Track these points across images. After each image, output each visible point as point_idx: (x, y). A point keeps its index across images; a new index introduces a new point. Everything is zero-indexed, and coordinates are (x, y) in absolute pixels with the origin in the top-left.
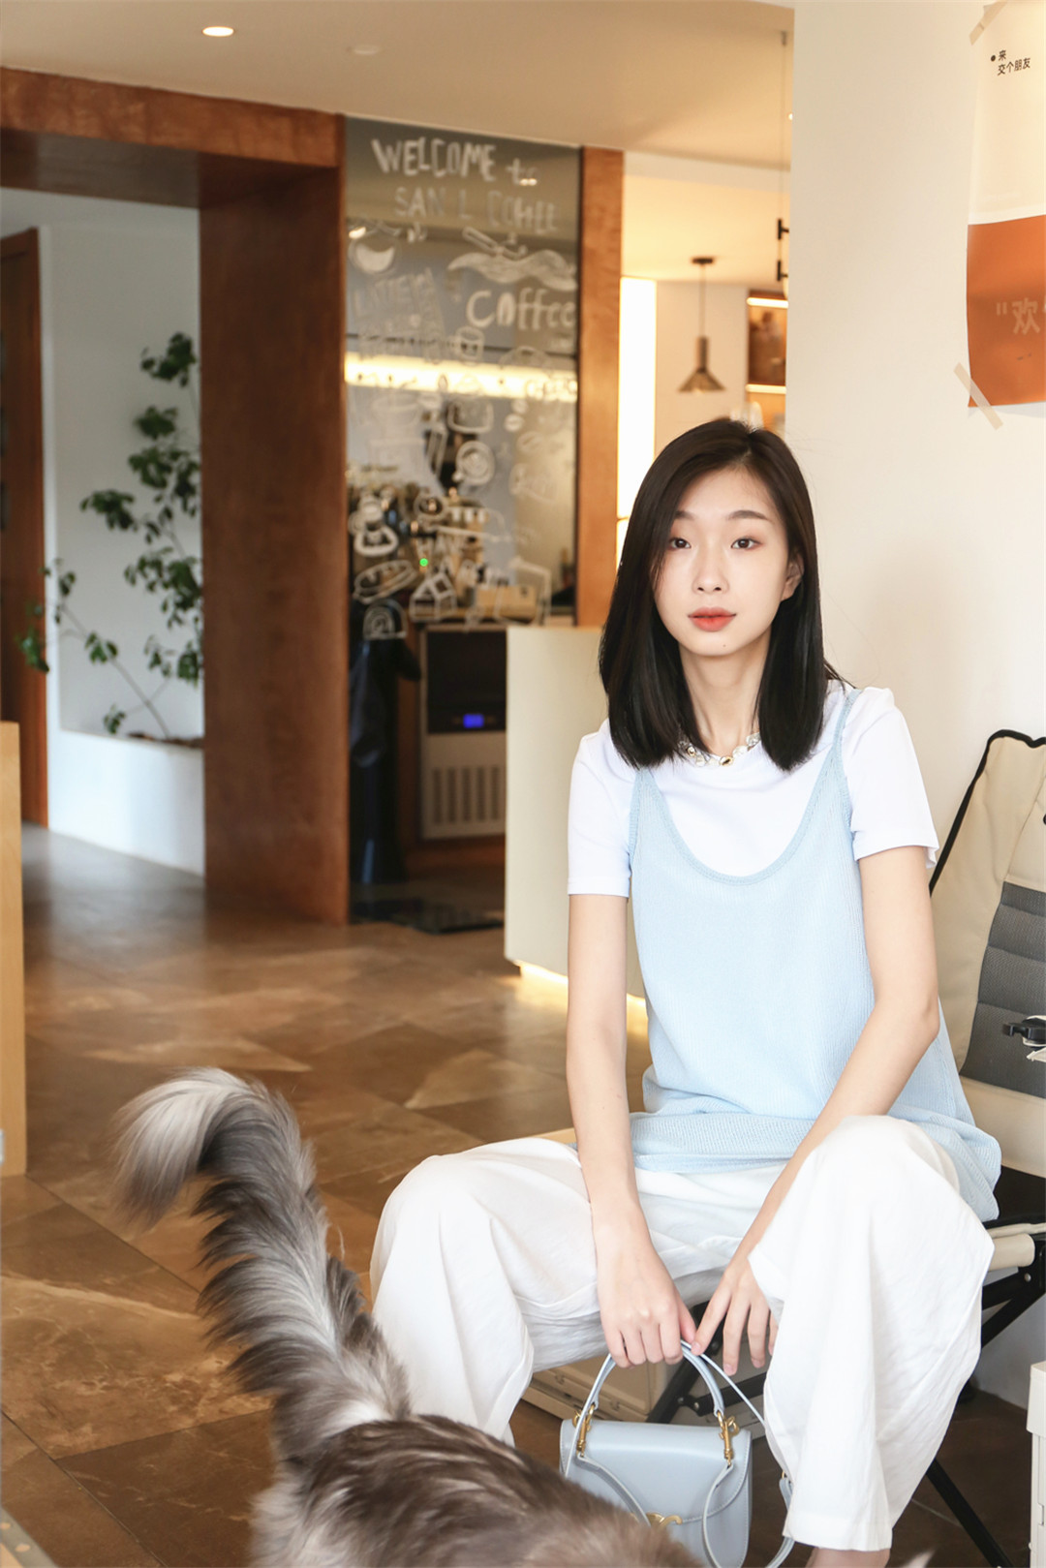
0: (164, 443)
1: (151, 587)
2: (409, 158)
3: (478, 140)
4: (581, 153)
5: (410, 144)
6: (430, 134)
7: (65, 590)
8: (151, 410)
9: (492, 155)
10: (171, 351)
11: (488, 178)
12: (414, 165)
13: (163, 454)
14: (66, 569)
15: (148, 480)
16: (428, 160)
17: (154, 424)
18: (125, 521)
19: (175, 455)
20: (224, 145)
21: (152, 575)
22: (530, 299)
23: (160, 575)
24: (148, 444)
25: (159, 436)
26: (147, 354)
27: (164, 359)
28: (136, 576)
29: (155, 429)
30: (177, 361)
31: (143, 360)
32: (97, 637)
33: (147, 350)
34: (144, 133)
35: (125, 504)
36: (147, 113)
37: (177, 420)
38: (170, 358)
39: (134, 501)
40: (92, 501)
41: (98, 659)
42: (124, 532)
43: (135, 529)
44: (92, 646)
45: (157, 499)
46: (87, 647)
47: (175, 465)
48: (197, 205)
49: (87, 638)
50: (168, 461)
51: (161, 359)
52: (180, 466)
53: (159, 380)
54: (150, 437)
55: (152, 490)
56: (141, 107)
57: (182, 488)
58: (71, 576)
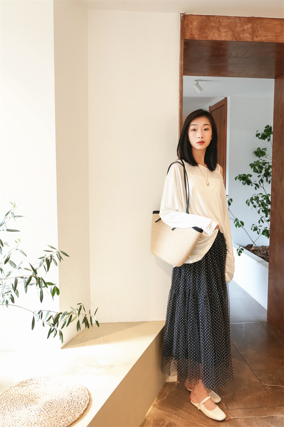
0: (263, 158)
1: (255, 206)
8: (259, 148)
10: (265, 131)
13: (261, 163)
15: (255, 171)
18: (249, 182)
19: (264, 164)
21: (255, 202)
23: (258, 203)
24: (257, 159)
25: (261, 157)
26: (257, 132)
27: (263, 133)
28: (250, 203)
29: (259, 154)
30: (267, 133)
31: (256, 134)
32: (238, 219)
33: (258, 131)
34: (251, 36)
35: (249, 177)
36: (252, 28)
37: (266, 152)
38: (265, 133)
39: (252, 177)
40: (238, 177)
41: (238, 226)
42: (249, 186)
43: (252, 185)
44: (236, 222)
45: (259, 176)
46: (234, 222)
47: (264, 167)
48: (274, 77)
49: (235, 220)
50: (262, 165)
51: (262, 133)
52: (266, 167)
53: (261, 139)
54: (258, 157)
55: (257, 173)
56: (250, 25)
57: (266, 174)
58: (231, 200)
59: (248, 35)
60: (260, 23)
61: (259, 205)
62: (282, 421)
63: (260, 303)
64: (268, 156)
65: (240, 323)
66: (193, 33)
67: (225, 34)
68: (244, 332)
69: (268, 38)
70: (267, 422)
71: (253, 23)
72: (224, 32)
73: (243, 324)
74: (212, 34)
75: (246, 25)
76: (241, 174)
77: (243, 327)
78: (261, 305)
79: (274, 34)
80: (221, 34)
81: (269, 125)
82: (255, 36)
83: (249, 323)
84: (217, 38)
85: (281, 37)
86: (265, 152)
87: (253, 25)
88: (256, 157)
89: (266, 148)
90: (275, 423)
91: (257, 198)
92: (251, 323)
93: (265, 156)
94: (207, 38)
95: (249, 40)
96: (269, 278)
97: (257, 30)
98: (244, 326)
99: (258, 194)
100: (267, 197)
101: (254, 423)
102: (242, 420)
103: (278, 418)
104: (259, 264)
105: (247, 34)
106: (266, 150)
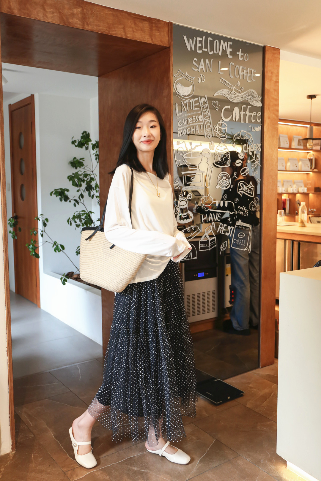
0: (81, 171)
1: (78, 226)
2: (199, 45)
3: (226, 40)
4: (264, 48)
5: (199, 39)
6: (207, 35)
7: (45, 225)
8: (75, 158)
9: (231, 46)
10: (82, 137)
11: (229, 56)
12: (200, 48)
13: (81, 175)
14: (45, 217)
15: (75, 184)
16: (206, 47)
17: (76, 163)
18: (66, 198)
19: (85, 175)
20: (119, 32)
21: (78, 221)
22: (245, 110)
23: (81, 221)
24: (74, 171)
25: (78, 168)
26: (73, 139)
27: (80, 140)
28: (72, 222)
29: (77, 165)
30: (85, 141)
31: (72, 141)
32: (57, 243)
33: (73, 137)
34: (81, 23)
35: (66, 192)
36: (82, 13)
37: (84, 163)
38: (82, 140)
39: (69, 192)
40: (54, 192)
41: (57, 251)
42: (66, 202)
43: (70, 201)
44: (55, 246)
45: (78, 191)
46: (53, 247)
47: (86, 179)
48: (98, 75)
49: (53, 243)
50: (83, 177)
51: (78, 140)
52: (88, 179)
53: (77, 147)
54: (75, 168)
55: (76, 187)
56: (79, 10)
57: (88, 187)
58: (47, 220)
59: (78, 21)
60: (90, 9)
61: (82, 224)
62: (140, 459)
63: (91, 338)
64: (86, 166)
65: (73, 365)
66: (12, 6)
67: (51, 15)
68: (80, 375)
69: (101, 28)
70: (127, 466)
71: (83, 8)
72: (50, 12)
73: (77, 365)
74: (35, 12)
75: (75, 8)
76: (57, 188)
77: (77, 368)
78: (93, 340)
79: (107, 25)
80: (47, 14)
81: (86, 130)
82: (86, 23)
83: (83, 362)
84: (42, 19)
85: (114, 30)
86: (82, 162)
87: (83, 10)
88: (72, 168)
89: (83, 158)
90: (135, 463)
91: (79, 217)
92: (86, 362)
93: (83, 167)
94: (30, 16)
95: (79, 26)
96: (103, 306)
97: (87, 17)
98: (79, 367)
99: (80, 212)
100: (88, 214)
101: (112, 471)
102: (99, 472)
103: (136, 457)
104: (88, 292)
105: (76, 19)
106: (84, 160)
